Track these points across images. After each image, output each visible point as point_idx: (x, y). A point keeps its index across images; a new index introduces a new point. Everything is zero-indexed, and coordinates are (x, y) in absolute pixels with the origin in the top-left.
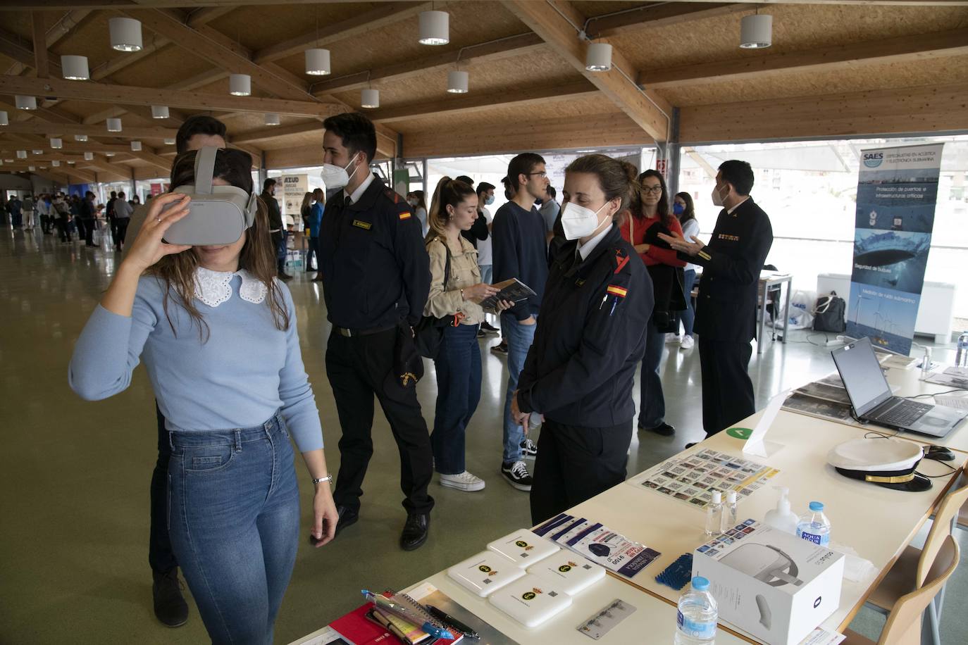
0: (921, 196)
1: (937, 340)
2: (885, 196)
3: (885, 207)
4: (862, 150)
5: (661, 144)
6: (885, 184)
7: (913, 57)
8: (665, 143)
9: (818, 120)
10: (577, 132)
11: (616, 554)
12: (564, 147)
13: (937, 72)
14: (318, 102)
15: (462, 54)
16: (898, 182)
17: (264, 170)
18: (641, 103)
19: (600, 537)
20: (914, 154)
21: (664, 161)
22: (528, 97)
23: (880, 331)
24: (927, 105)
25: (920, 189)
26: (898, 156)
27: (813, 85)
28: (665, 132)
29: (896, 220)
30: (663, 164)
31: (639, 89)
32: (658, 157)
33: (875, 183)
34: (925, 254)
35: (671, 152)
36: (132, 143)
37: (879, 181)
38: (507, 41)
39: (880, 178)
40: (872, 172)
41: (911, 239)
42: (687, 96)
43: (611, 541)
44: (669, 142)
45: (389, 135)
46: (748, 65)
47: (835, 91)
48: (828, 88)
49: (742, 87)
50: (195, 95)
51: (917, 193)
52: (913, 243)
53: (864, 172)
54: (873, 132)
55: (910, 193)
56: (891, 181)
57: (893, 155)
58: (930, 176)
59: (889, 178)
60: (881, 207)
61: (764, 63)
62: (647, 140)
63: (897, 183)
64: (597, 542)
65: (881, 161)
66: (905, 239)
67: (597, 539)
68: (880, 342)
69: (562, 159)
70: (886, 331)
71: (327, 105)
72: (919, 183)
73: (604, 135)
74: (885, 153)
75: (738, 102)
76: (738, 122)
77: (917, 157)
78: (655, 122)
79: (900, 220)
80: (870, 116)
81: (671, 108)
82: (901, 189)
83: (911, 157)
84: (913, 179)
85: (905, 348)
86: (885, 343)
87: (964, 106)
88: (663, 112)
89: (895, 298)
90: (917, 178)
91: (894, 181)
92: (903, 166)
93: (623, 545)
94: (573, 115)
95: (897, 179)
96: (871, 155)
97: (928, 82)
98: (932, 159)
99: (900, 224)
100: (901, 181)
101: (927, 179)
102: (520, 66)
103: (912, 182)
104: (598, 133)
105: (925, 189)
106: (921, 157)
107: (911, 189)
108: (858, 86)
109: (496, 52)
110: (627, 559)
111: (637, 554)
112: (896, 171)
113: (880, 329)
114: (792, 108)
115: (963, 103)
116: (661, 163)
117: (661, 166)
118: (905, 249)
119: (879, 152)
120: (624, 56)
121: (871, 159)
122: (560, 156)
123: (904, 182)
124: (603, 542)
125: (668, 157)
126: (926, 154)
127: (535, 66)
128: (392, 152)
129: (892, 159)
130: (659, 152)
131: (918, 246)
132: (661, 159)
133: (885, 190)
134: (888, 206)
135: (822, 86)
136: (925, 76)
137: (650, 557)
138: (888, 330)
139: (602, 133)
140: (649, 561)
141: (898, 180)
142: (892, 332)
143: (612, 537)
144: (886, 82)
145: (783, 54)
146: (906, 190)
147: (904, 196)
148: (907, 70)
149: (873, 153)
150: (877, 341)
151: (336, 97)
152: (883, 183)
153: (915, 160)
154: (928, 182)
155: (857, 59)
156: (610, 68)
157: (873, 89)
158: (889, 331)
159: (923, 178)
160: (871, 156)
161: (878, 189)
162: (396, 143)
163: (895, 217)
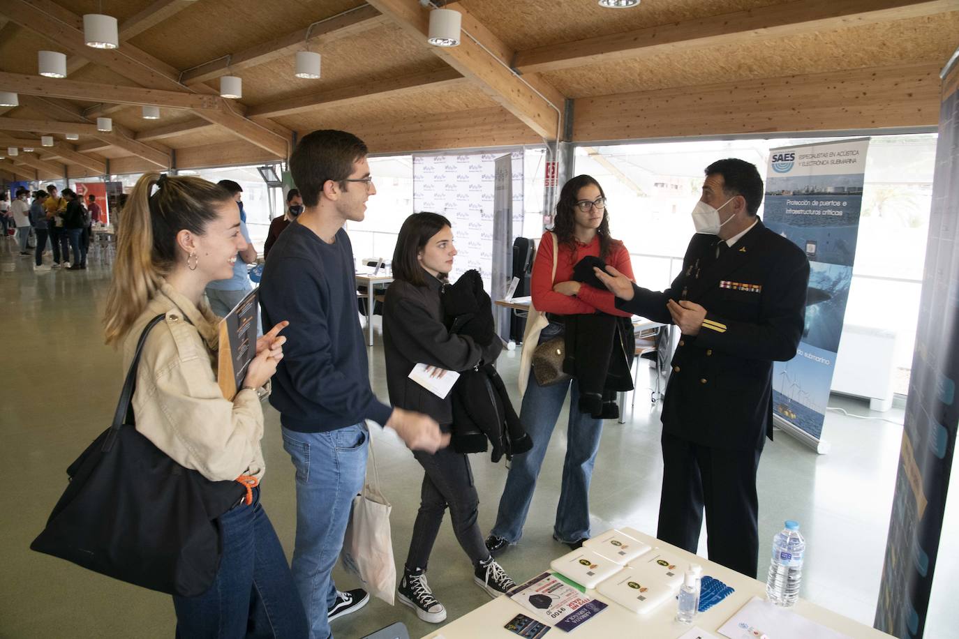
0: (840, 213)
1: (873, 405)
2: (796, 212)
3: (796, 227)
4: (771, 150)
5: (552, 144)
6: (797, 195)
7: (836, 23)
8: (555, 142)
9: (731, 113)
10: (465, 129)
11: (558, 606)
12: (452, 147)
13: (874, 49)
14: (190, 93)
15: (311, 31)
16: (813, 193)
17: (174, 170)
18: (519, 91)
19: (544, 587)
20: (832, 154)
21: (554, 164)
22: (400, 86)
23: (786, 398)
24: (865, 94)
25: (838, 204)
26: (813, 156)
27: (722, 68)
28: (555, 128)
29: (808, 245)
30: (553, 168)
31: (515, 73)
32: (548, 159)
33: (785, 195)
34: (843, 295)
35: (563, 154)
36: (43, 138)
37: (789, 192)
38: (354, 12)
39: (790, 188)
40: (781, 179)
41: (827, 274)
42: (579, 84)
43: (557, 592)
44: (560, 141)
45: (281, 133)
46: (636, 39)
47: (752, 77)
48: (741, 72)
49: (638, 72)
50: (28, 78)
51: (834, 209)
52: (829, 279)
53: (772, 178)
54: (797, 130)
55: (826, 208)
56: (804, 192)
57: (806, 156)
58: (852, 185)
59: (802, 187)
60: (792, 226)
61: (654, 36)
62: (534, 139)
63: (811, 195)
64: (540, 593)
65: (793, 164)
66: (819, 273)
67: (540, 589)
68: (787, 413)
69: (443, 161)
70: (793, 399)
71: (201, 96)
72: (838, 194)
73: (493, 133)
74: (798, 152)
75: (637, 92)
76: (638, 117)
77: (836, 158)
78: (539, 115)
79: (814, 246)
80: (793, 109)
81: (563, 100)
82: (815, 203)
83: (829, 159)
84: (830, 190)
85: (815, 426)
86: (793, 416)
87: (910, 95)
88: (551, 104)
89: (806, 355)
90: (836, 188)
91: (807, 191)
92: (819, 171)
93: (568, 595)
94: (460, 109)
95: (811, 189)
96: (781, 155)
97: (865, 64)
98: (855, 161)
99: (813, 251)
100: (816, 191)
101: (848, 188)
102: (382, 46)
103: (829, 194)
104: (487, 131)
105: (845, 204)
106: (842, 158)
107: (828, 203)
108: (778, 69)
109: (343, 26)
110: (569, 611)
111: (580, 606)
112: (810, 177)
113: (786, 395)
114: (701, 99)
115: (910, 91)
116: (550, 166)
117: (551, 170)
118: (819, 287)
119: (790, 151)
120: (492, 32)
121: (780, 162)
122: (440, 157)
123: (819, 194)
124: (547, 593)
125: (560, 159)
126: (847, 153)
127: (399, 47)
128: (285, 152)
129: (806, 160)
130: (548, 153)
131: (835, 284)
132: (551, 162)
133: (797, 203)
134: (800, 226)
135: (734, 69)
136: (860, 54)
137: (595, 609)
138: (795, 399)
139: (491, 130)
140: (593, 614)
141: (813, 191)
142: (801, 402)
143: (558, 587)
144: (812, 63)
145: (677, 24)
146: (822, 203)
147: (819, 213)
148: (837, 46)
149: (784, 152)
150: (783, 410)
151: (210, 86)
152: (794, 194)
153: (833, 162)
154: (849, 194)
155: (765, 27)
156: (458, 43)
157: (797, 73)
158: (797, 401)
159: (843, 188)
160: (781, 158)
161: (789, 202)
162: (289, 142)
163: (808, 242)
